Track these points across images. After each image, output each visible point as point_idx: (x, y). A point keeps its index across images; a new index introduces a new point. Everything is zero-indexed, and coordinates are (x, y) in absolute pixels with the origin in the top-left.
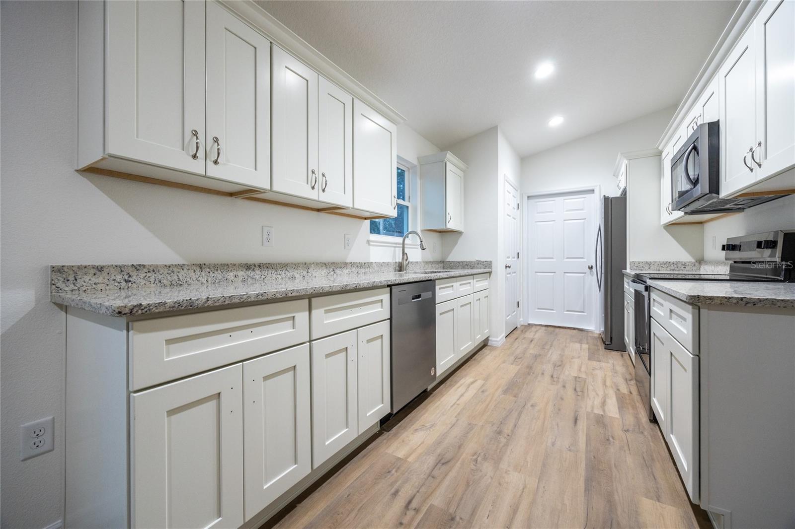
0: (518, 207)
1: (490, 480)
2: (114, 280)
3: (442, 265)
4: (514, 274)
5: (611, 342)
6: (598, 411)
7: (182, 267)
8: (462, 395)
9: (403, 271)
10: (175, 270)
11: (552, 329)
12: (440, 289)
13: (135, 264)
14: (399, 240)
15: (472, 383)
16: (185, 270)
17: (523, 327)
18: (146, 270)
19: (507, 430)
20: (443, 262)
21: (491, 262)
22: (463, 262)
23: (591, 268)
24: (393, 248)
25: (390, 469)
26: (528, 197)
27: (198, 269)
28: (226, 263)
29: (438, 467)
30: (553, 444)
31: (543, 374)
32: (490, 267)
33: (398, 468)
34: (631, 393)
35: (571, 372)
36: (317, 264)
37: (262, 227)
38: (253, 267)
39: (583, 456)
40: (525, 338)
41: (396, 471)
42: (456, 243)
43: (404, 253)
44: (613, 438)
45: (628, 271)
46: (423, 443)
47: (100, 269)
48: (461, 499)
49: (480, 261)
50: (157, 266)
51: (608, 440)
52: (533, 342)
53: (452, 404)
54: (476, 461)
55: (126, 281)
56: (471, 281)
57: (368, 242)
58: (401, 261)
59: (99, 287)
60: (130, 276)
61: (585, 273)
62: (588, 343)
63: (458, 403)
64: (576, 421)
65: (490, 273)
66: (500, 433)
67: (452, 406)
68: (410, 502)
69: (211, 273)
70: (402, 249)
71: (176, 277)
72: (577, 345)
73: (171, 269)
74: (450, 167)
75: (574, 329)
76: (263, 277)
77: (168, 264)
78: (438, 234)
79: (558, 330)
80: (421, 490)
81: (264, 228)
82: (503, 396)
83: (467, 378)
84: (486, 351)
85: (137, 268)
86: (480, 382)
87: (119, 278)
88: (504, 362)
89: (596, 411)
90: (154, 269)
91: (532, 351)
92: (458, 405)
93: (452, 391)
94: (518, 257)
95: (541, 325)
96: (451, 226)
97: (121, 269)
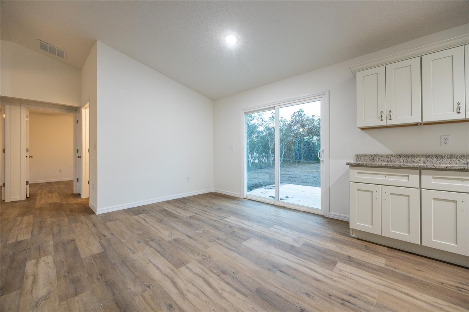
2: (369, 159)
7: (392, 156)
10: (389, 156)
13: (375, 154)
16: (393, 157)
18: (379, 156)
27: (399, 156)
37: (441, 136)
47: (366, 156)
50: (382, 155)
55: (373, 159)
59: (366, 160)
60: (374, 158)
69: (405, 158)
71: (389, 159)
73: (387, 156)
77: (387, 154)
85: (376, 155)
87: (371, 158)
90: (381, 156)
97: (371, 156)
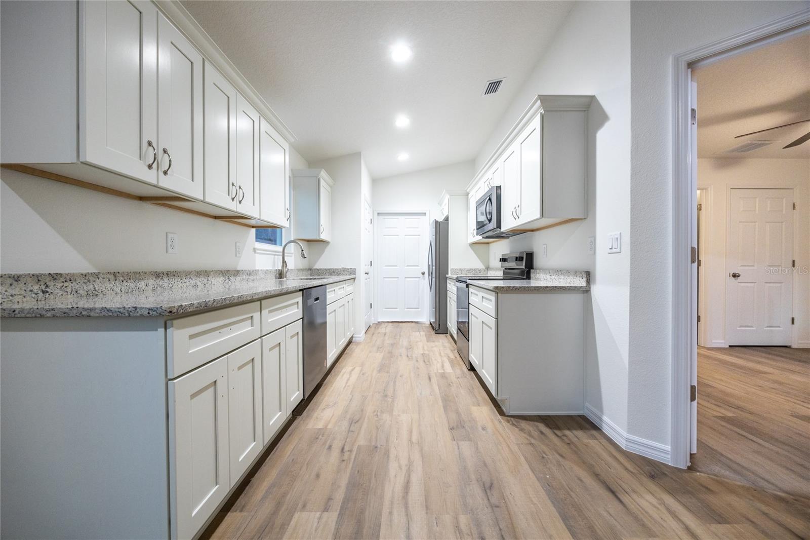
0: (371, 223)
1: (390, 422)
2: (31, 291)
3: (309, 272)
4: (369, 280)
5: (439, 328)
6: (441, 371)
7: (97, 275)
8: (348, 380)
9: (283, 278)
10: (91, 279)
11: (397, 324)
12: (329, 292)
13: (52, 272)
14: (279, 248)
15: (352, 370)
16: (101, 279)
17: (375, 325)
18: (62, 279)
19: (390, 393)
20: (311, 269)
21: (355, 269)
22: (330, 269)
23: (423, 274)
24: (273, 256)
25: (317, 436)
26: (378, 214)
27: (112, 277)
28: (139, 271)
29: (352, 425)
30: (421, 394)
31: (401, 355)
32: (355, 274)
33: (323, 434)
34: (456, 358)
35: (418, 351)
36: (216, 272)
37: (167, 233)
38: (161, 275)
39: (439, 396)
40: (379, 333)
41: (323, 436)
42: (323, 251)
43: (284, 262)
44: (452, 383)
45: (449, 275)
46: (333, 415)
47: (17, 278)
48: (377, 436)
49: (345, 269)
50: (73, 275)
51: (450, 385)
52: (386, 335)
53: (343, 386)
54: (377, 415)
55: (43, 292)
56: (344, 286)
57: (255, 250)
58: (280, 268)
59: (16, 299)
60: (47, 286)
61: (419, 278)
62: (424, 331)
63: (348, 385)
64: (430, 379)
65: (354, 279)
66: (386, 396)
67: (344, 388)
68: (343, 449)
69: (125, 282)
70: (281, 257)
71: (91, 287)
72: (418, 333)
73: (87, 278)
74: (322, 183)
75: (412, 322)
76: (170, 285)
77: (84, 272)
78: (306, 243)
79: (401, 324)
80: (347, 441)
81: (168, 234)
82: (379, 374)
83: (347, 368)
84: (352, 346)
85: (54, 277)
86: (358, 369)
87: (36, 288)
88: (370, 352)
89: (440, 371)
90: (70, 278)
91: (388, 341)
92: (348, 386)
93: (339, 378)
94: (371, 265)
95: (388, 322)
96: (323, 237)
97: (37, 278)
